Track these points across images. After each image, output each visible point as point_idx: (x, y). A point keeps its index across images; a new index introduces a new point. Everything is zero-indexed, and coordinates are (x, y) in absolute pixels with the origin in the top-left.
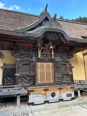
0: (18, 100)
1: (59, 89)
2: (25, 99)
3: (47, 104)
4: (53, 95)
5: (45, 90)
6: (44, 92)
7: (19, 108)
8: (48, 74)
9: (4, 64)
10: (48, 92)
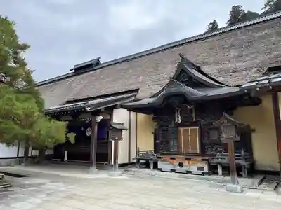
0: (152, 166)
1: (187, 159)
2: (156, 167)
3: (173, 173)
4: (181, 165)
5: (171, 158)
6: (172, 161)
7: (151, 171)
8: (194, 142)
9: (155, 130)
10: (175, 161)
